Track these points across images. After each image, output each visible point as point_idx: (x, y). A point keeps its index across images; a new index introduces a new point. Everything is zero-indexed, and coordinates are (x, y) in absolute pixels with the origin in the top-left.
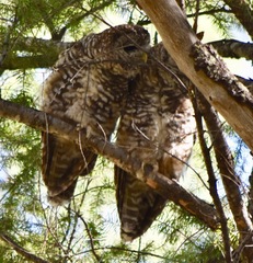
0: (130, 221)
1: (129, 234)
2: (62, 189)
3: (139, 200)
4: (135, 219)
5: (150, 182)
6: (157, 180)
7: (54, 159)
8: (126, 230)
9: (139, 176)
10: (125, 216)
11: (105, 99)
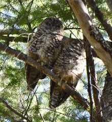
1: (53, 106)
2: (32, 85)
3: (58, 94)
5: (63, 87)
6: (66, 86)
7: (30, 74)
9: (59, 84)
11: (52, 46)
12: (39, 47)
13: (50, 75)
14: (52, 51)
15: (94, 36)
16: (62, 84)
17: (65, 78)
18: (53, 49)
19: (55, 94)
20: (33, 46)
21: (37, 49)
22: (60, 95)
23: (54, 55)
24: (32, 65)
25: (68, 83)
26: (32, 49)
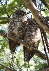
0: (27, 58)
1: (26, 61)
2: (13, 50)
3: (28, 53)
4: (28, 57)
5: (31, 49)
6: (32, 49)
7: (11, 44)
8: (26, 60)
9: (28, 48)
10: (26, 56)
12: (14, 28)
13: (22, 43)
14: (21, 30)
15: (43, 22)
16: (30, 47)
17: (31, 44)
18: (22, 28)
19: (26, 54)
20: (10, 28)
21: (13, 30)
22: (29, 54)
23: (23, 31)
24: (11, 39)
25: (33, 47)
26: (10, 30)
